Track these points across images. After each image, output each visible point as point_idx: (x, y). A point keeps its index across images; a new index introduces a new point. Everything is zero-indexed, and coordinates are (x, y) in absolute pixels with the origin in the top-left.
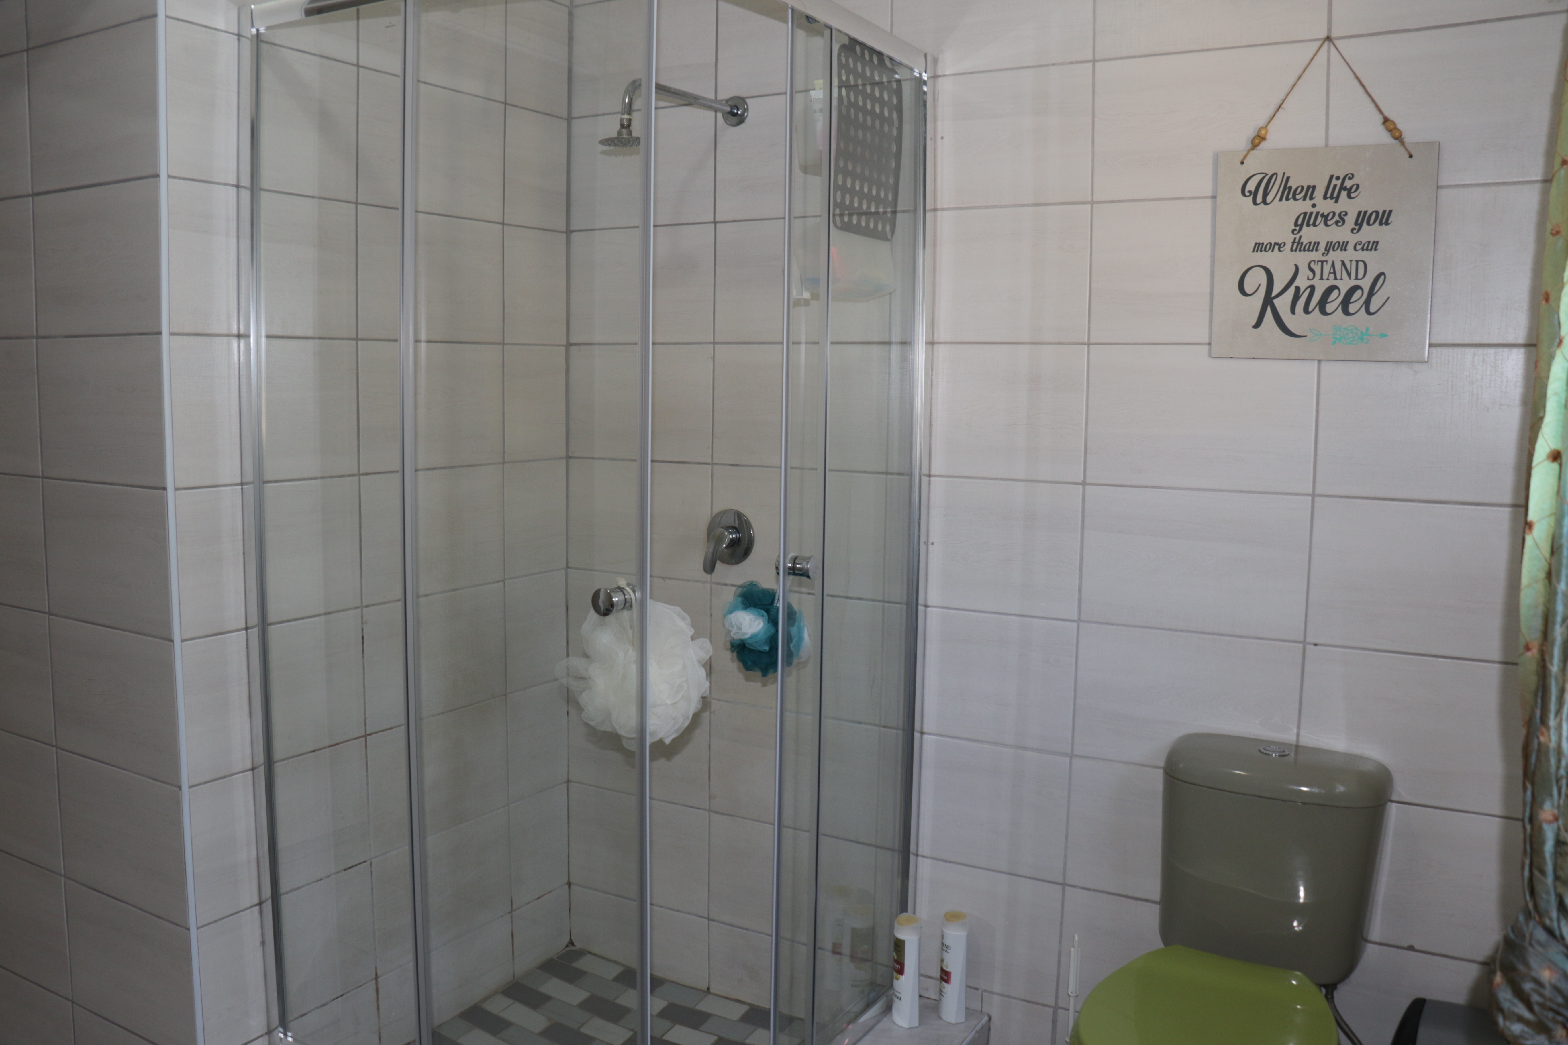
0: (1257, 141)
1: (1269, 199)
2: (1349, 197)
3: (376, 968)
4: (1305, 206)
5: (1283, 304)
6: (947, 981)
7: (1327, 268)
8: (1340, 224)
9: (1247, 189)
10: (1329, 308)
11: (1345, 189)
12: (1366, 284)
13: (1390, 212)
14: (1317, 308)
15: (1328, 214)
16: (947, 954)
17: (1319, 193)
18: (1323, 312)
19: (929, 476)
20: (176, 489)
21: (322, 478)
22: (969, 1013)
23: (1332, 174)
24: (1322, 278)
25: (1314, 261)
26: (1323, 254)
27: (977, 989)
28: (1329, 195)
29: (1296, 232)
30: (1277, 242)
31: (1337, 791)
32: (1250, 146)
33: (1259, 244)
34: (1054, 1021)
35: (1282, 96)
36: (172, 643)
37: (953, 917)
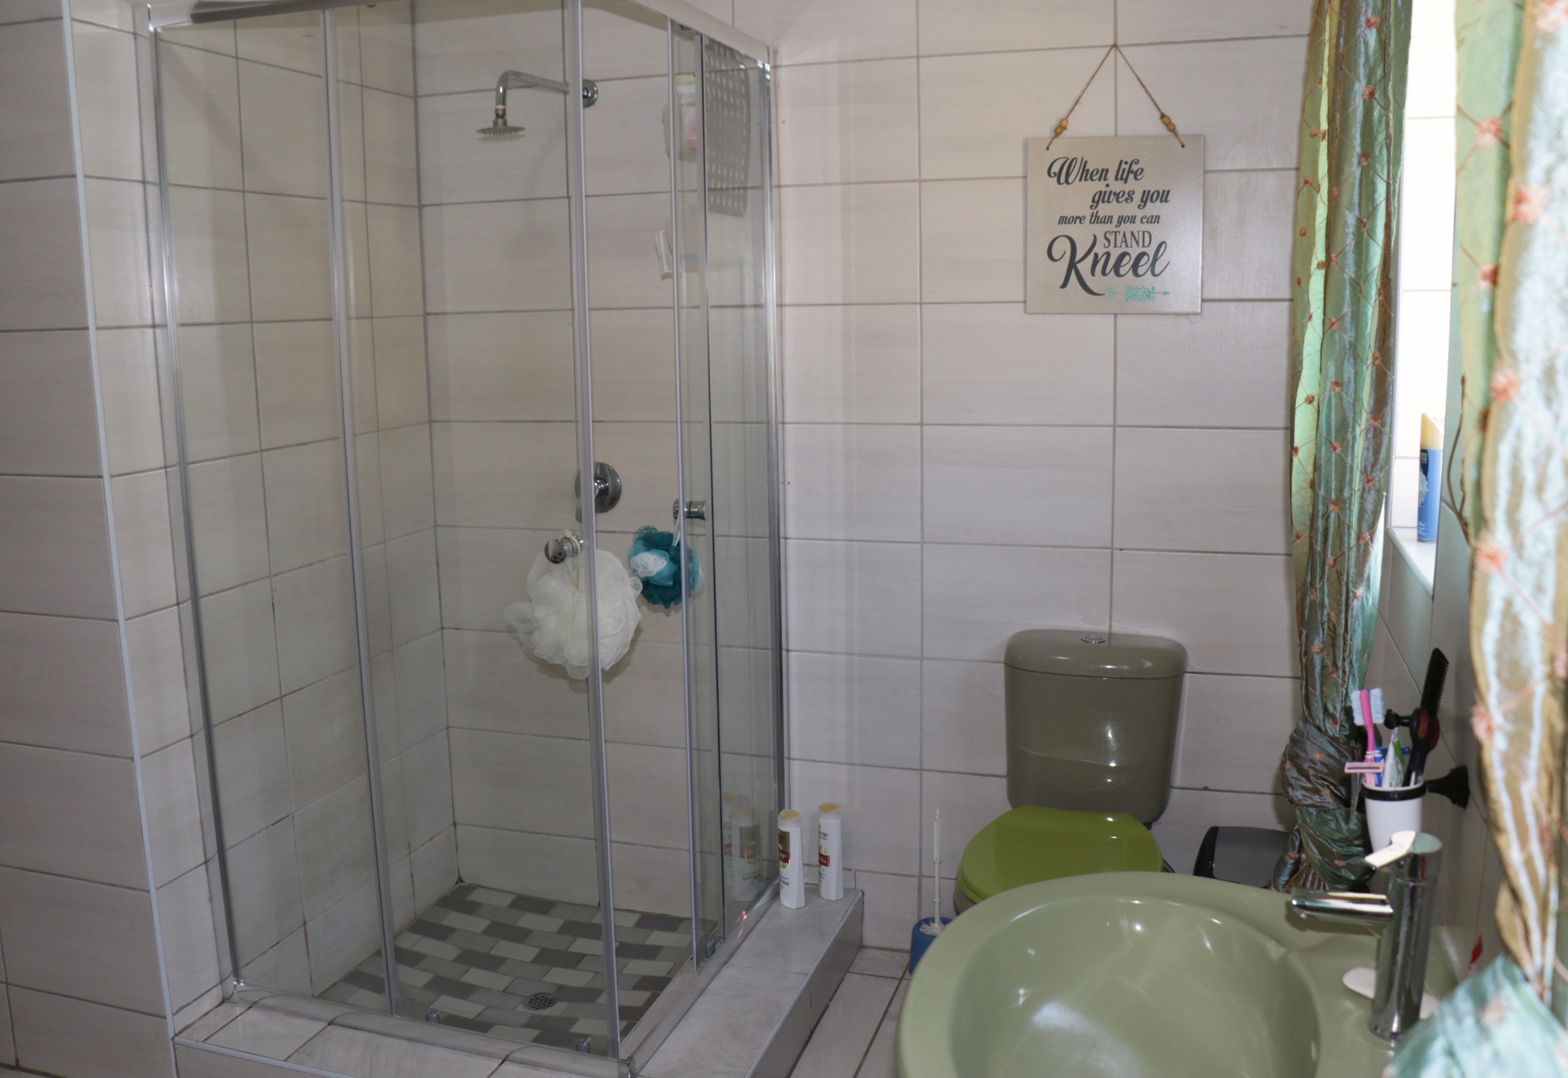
0: (1059, 130)
1: (1071, 179)
2: (1136, 178)
3: (304, 916)
4: (1100, 186)
5: (1084, 267)
6: (826, 865)
7: (1120, 238)
8: (1129, 201)
9: (1052, 171)
10: (1122, 271)
11: (1132, 172)
12: (1151, 251)
13: (1169, 192)
14: (1113, 271)
15: (1119, 193)
16: (824, 841)
17: (1111, 175)
18: (1118, 274)
19: (783, 423)
20: (112, 476)
21: (231, 456)
22: (846, 891)
23: (1121, 159)
24: (1115, 246)
25: (1109, 232)
26: (1116, 226)
27: (850, 870)
28: (1119, 177)
29: (1093, 208)
30: (1078, 215)
31: (1146, 666)
32: (1053, 134)
33: (1064, 217)
34: (920, 888)
35: (1079, 93)
36: (116, 623)
37: (827, 808)
